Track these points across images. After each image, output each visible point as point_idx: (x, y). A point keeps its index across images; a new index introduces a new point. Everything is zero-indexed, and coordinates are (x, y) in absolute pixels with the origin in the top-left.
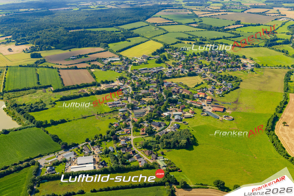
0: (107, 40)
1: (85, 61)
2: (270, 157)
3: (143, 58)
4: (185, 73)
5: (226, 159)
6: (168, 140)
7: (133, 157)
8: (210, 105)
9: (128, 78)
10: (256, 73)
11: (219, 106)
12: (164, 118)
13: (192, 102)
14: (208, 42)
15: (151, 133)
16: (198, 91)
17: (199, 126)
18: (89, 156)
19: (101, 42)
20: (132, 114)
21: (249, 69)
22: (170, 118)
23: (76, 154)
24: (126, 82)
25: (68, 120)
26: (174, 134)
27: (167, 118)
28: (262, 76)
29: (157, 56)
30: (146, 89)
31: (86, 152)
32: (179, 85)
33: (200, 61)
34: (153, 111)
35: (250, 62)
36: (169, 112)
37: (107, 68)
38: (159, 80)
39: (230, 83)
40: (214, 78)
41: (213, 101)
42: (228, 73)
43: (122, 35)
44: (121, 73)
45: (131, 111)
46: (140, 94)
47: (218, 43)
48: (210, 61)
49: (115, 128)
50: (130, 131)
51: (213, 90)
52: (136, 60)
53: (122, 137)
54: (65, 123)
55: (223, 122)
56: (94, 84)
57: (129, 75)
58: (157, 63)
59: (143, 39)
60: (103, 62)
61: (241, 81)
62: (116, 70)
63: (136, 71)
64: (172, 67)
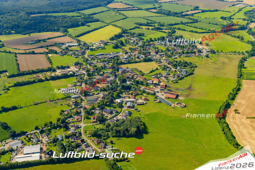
0: (67, 24)
1: (43, 46)
2: (220, 146)
3: (101, 43)
4: (141, 58)
5: (175, 148)
6: (118, 129)
7: (82, 146)
8: (163, 91)
9: (84, 63)
10: (211, 59)
11: (172, 92)
12: (116, 104)
13: (145, 89)
14: (166, 28)
15: (102, 120)
16: (153, 77)
17: (151, 113)
18: (36, 145)
19: (60, 27)
20: (84, 101)
21: (205, 55)
22: (122, 104)
23: (24, 143)
24: (82, 67)
25: (20, 106)
26: (124, 122)
27: (119, 105)
28: (217, 62)
29: (115, 41)
30: (101, 75)
31: (34, 141)
32: (134, 71)
33: (157, 46)
34: (106, 98)
35: (206, 48)
36: (121, 99)
37: (64, 53)
38: (114, 65)
39: (184, 69)
40: (169, 63)
41: (166, 87)
42: (184, 59)
43: (83, 20)
44: (78, 58)
45: (83, 98)
46: (95, 80)
47: (176, 28)
48: (166, 47)
49: (66, 115)
50: (81, 119)
51: (168, 76)
52: (94, 46)
53: (72, 124)
54: (17, 110)
55: (175, 109)
56: (50, 70)
57: (85, 61)
58: (114, 48)
59: (103, 24)
60: (61, 47)
61: (196, 67)
62: (73, 55)
63: (93, 56)
64: (129, 52)
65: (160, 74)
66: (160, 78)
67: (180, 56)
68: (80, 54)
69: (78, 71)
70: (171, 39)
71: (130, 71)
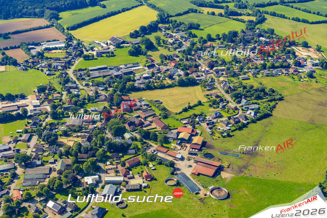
3: (110, 44)
4: (177, 78)
8: (194, 157)
13: (158, 150)
14: (248, 12)
16: (184, 122)
20: (19, 178)
21: (307, 72)
24: (50, 97)
29: (139, 39)
32: (152, 107)
35: (314, 56)
36: (98, 176)
37: (32, 64)
39: (256, 103)
40: (228, 91)
44: (52, 77)
45: (20, 171)
47: (267, 13)
51: (215, 121)
52: (95, 48)
55: (205, 203)
57: (62, 82)
58: (131, 55)
60: (32, 50)
61: (281, 99)
62: (45, 70)
63: (82, 73)
64: (157, 64)
65: (201, 115)
66: (198, 123)
67: (255, 75)
68: (60, 68)
69: (39, 106)
70: (250, 35)
71: (143, 106)
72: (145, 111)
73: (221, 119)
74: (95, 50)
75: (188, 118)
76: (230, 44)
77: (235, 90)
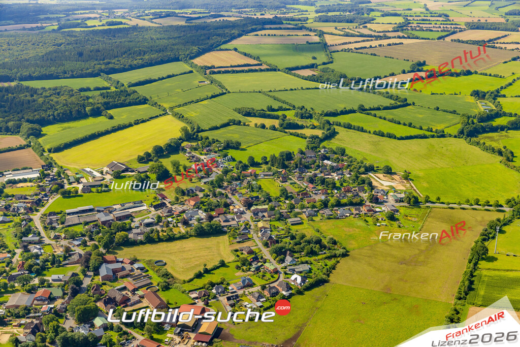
3: (107, 173)
4: (196, 223)
10: (400, 227)
13: (141, 346)
14: (313, 123)
16: (194, 295)
21: (386, 211)
30: (32, 290)
32: (149, 272)
40: (268, 243)
41: (216, 339)
42: (320, 225)
48: (286, 184)
51: (242, 292)
52: (83, 180)
57: (18, 235)
64: (169, 202)
65: (222, 283)
68: (22, 211)
70: (311, 157)
71: (136, 271)
72: (136, 278)
73: (251, 290)
74: (82, 182)
75: (200, 289)
76: (281, 170)
77: (277, 242)
